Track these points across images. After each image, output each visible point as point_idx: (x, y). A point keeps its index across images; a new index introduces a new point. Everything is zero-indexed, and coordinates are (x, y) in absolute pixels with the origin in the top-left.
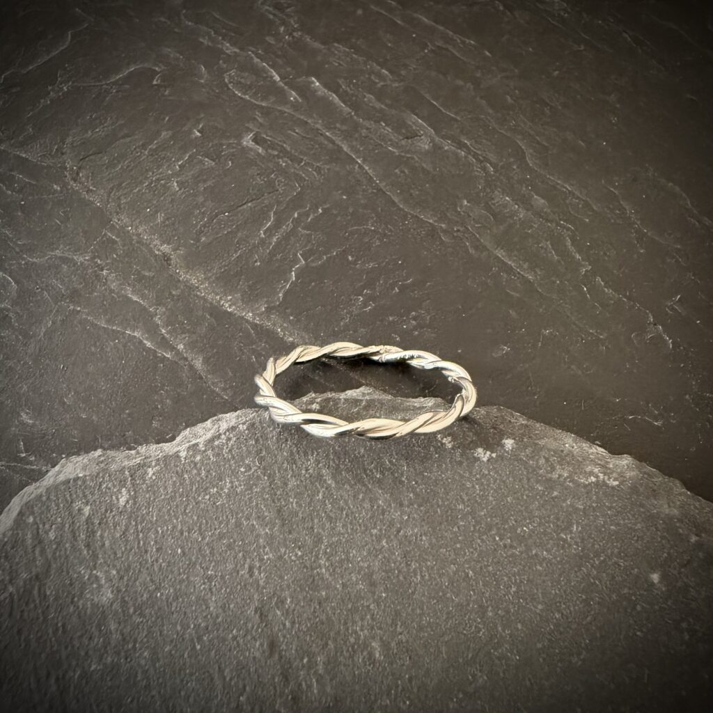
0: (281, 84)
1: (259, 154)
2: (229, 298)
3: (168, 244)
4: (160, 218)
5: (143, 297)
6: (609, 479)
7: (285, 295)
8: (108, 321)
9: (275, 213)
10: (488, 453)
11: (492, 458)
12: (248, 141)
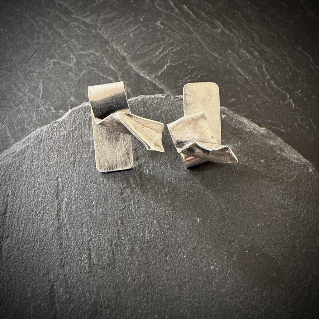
0: (173, 6)
2: (143, 72)
3: (126, 53)
4: (125, 44)
5: (115, 68)
7: (161, 73)
8: (103, 74)
9: (163, 47)
12: (158, 23)
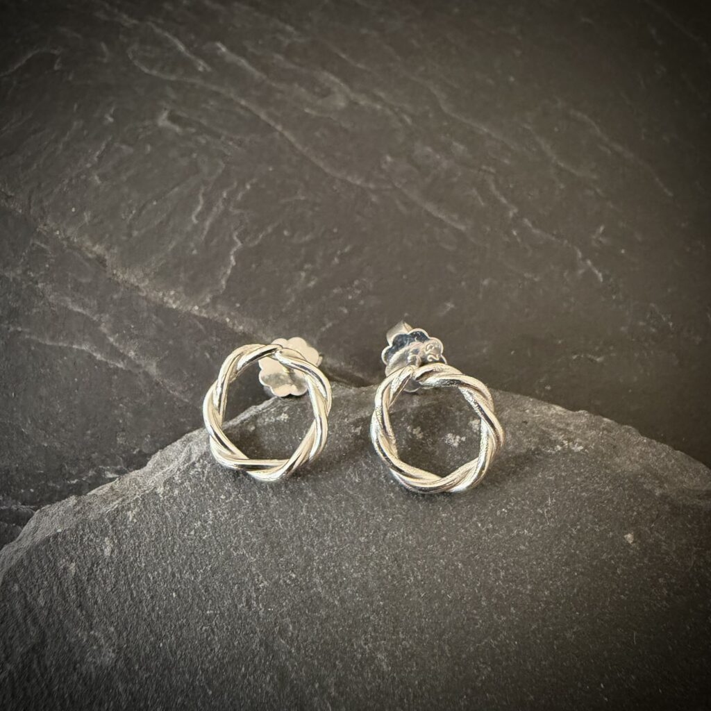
0: (188, 55)
1: (177, 135)
2: (172, 293)
3: (101, 244)
4: (87, 216)
5: (84, 306)
6: (574, 444)
7: (228, 281)
8: (52, 338)
9: (204, 195)
10: (458, 437)
11: (462, 442)
12: (163, 121)
